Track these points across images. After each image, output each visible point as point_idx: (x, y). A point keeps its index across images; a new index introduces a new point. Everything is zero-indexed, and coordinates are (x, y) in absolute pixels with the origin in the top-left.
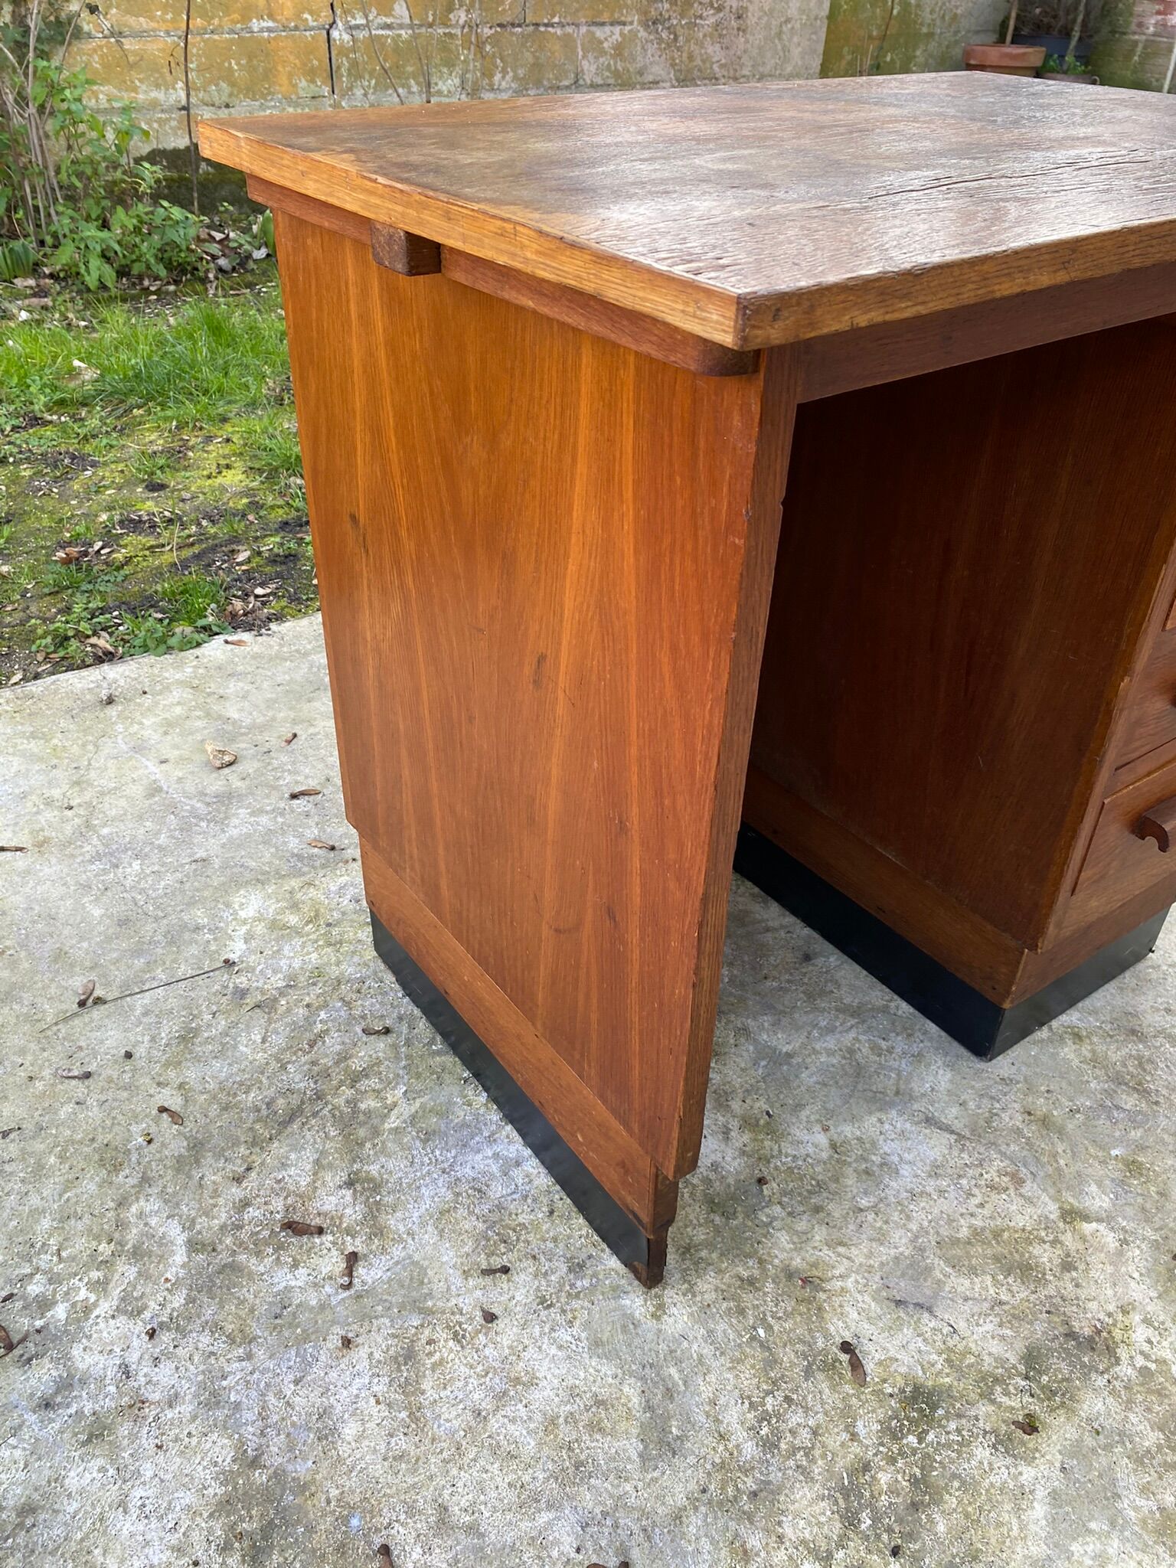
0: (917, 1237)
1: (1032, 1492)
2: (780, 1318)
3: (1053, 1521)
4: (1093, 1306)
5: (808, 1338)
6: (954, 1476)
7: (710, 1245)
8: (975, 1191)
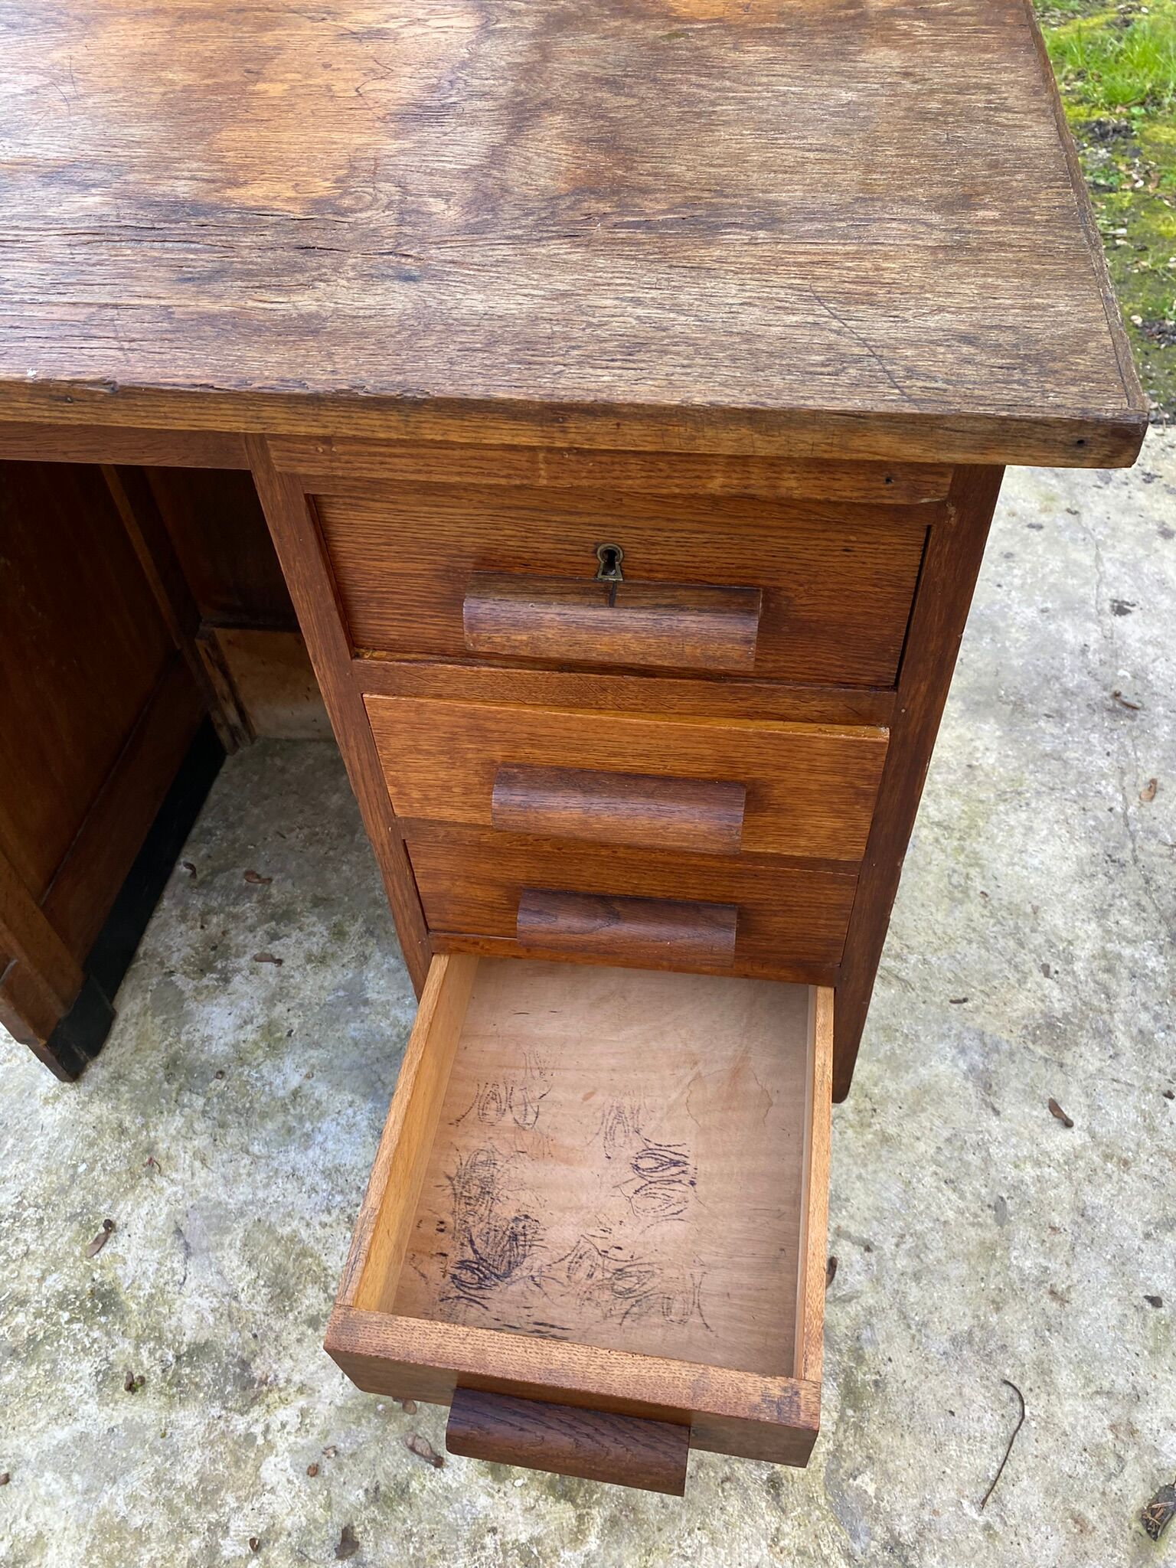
0: (252, 1203)
1: (75, 1420)
2: (105, 1170)
3: (60, 1448)
4: (288, 1363)
5: (101, 1199)
6: (54, 1362)
7: (134, 1086)
8: (335, 1212)
